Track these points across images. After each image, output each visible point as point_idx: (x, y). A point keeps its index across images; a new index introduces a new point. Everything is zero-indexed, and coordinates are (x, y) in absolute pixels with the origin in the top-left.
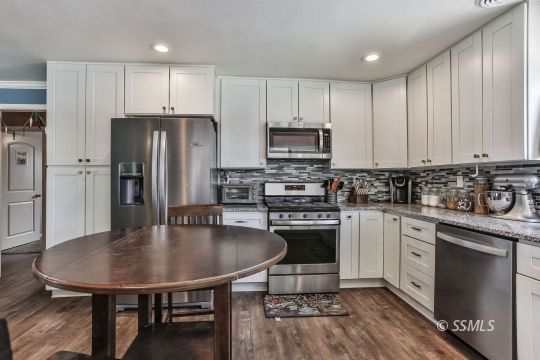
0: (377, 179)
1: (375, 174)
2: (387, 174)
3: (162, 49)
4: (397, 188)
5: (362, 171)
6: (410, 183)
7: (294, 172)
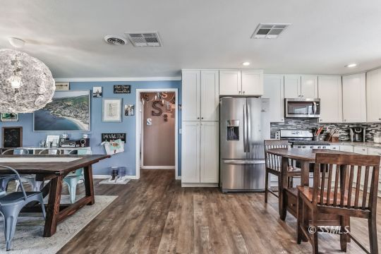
0: (341, 128)
1: (339, 126)
2: (347, 126)
3: (246, 64)
4: (355, 133)
5: (332, 124)
6: (364, 131)
7: (294, 124)
